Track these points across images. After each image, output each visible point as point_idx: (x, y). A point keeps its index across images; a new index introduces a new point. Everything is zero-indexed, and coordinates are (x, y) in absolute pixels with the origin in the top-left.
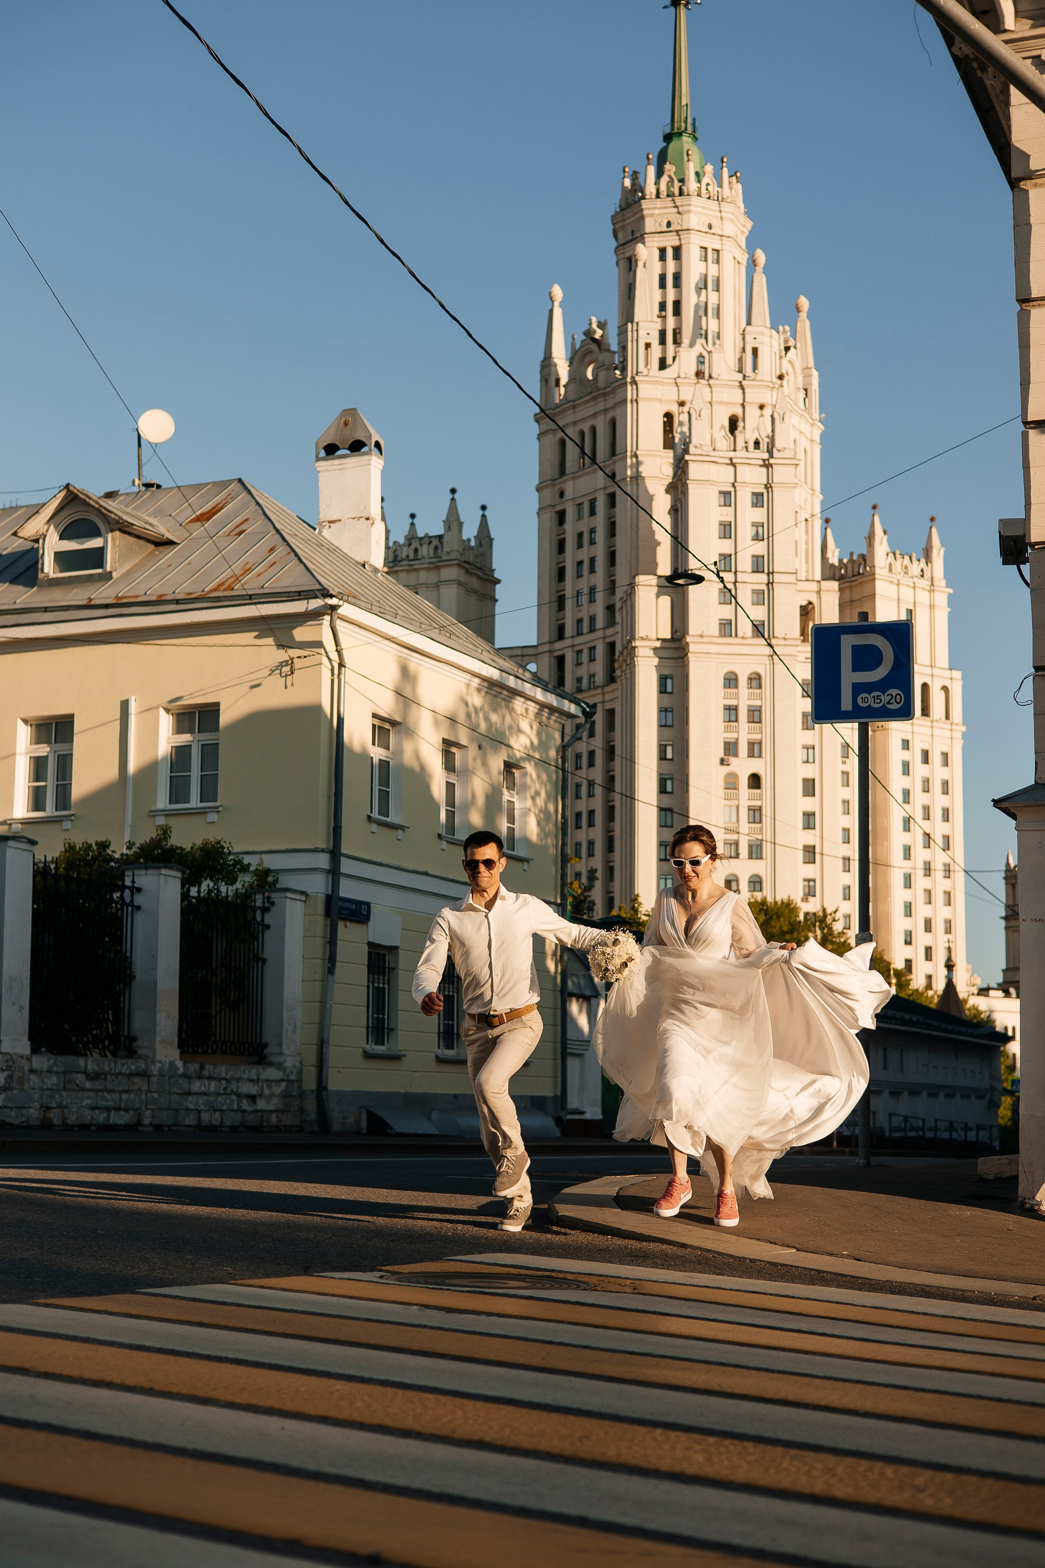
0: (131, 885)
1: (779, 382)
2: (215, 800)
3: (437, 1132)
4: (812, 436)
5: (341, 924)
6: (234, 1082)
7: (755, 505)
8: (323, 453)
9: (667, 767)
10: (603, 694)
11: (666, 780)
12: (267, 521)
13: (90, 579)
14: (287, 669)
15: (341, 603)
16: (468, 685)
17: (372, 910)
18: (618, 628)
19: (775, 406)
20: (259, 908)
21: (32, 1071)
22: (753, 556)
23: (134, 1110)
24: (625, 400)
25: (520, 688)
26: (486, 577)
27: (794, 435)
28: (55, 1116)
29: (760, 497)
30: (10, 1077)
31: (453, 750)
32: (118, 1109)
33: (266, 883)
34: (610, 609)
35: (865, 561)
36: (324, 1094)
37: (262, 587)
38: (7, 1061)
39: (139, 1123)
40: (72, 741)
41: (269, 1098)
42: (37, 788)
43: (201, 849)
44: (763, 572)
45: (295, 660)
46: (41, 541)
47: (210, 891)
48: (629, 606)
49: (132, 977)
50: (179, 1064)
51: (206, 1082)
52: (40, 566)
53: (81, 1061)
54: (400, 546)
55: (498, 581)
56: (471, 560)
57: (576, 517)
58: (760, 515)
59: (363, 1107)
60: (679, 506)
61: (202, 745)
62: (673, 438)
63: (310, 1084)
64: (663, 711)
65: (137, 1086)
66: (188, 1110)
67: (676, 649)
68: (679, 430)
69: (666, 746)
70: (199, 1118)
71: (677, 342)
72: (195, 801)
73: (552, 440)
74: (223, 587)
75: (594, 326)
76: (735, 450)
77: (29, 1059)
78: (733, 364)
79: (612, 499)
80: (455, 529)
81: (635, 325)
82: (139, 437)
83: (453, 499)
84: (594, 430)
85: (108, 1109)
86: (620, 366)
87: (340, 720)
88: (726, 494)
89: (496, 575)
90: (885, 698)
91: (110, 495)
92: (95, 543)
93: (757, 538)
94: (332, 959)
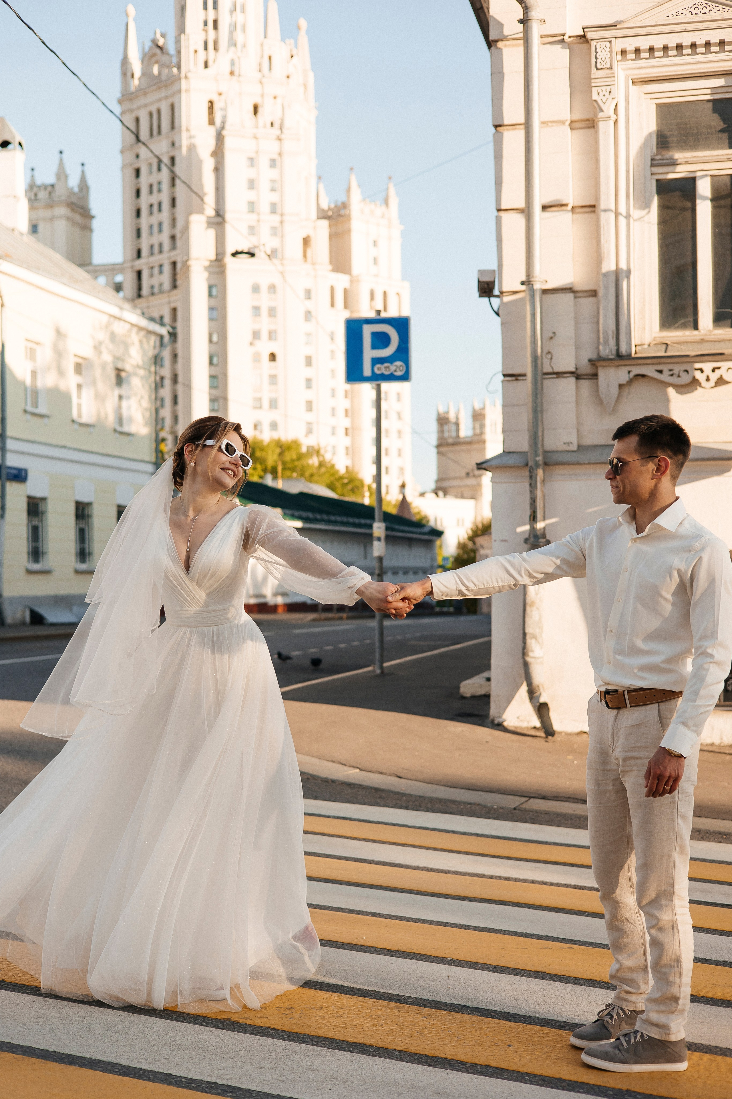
1: (287, 80)
4: (310, 118)
5: (8, 484)
7: (271, 167)
9: (214, 348)
10: (169, 296)
11: (213, 356)
15: (2, 262)
17: (29, 473)
18: (179, 251)
19: (284, 97)
22: (271, 202)
24: (181, 90)
26: (85, 214)
27: (297, 118)
29: (275, 162)
31: (81, 361)
34: (173, 238)
35: (345, 206)
36: (1, 600)
44: (278, 214)
48: (184, 237)
55: (94, 217)
56: (75, 201)
57: (148, 173)
58: (274, 174)
59: (27, 606)
60: (220, 166)
62: (215, 117)
64: (211, 309)
67: (219, 267)
68: (219, 113)
69: (213, 333)
71: (216, 49)
73: (129, 117)
75: (158, 36)
76: (257, 128)
78: (255, 65)
79: (173, 160)
80: (63, 179)
81: (186, 36)
83: (61, 158)
84: (159, 111)
86: (176, 65)
87: (3, 345)
88: (251, 159)
89: (92, 213)
90: (393, 368)
93: (273, 190)
94: (3, 508)
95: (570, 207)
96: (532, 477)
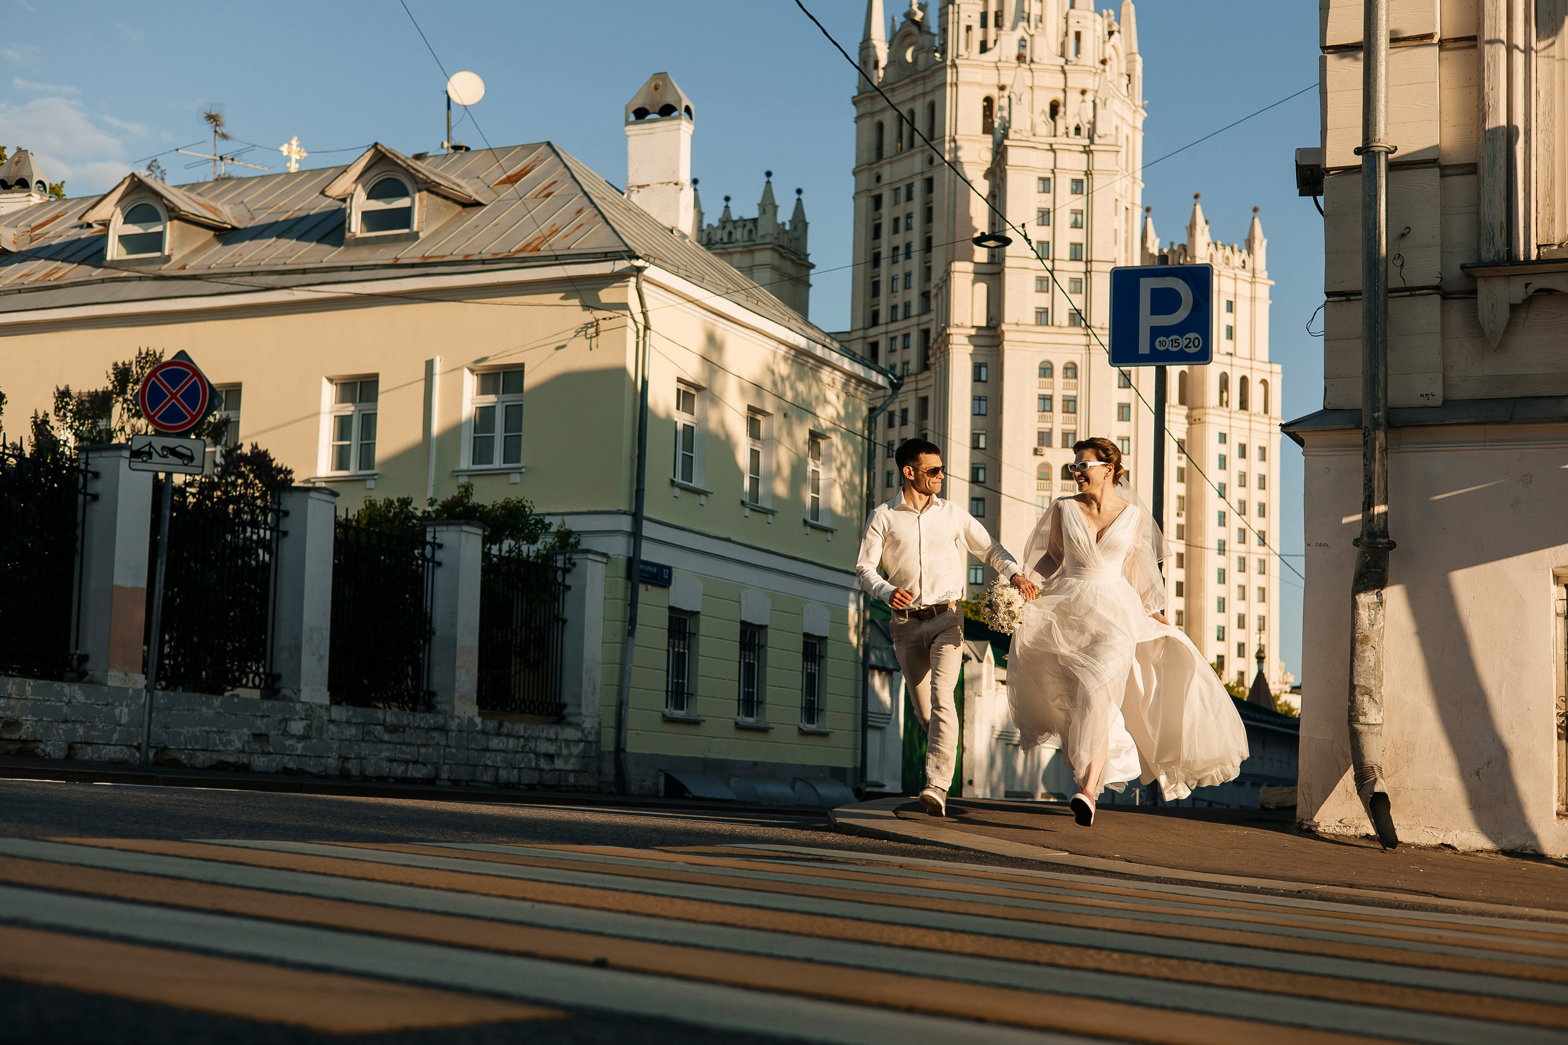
0: (432, 540)
1: (1102, 67)
2: (518, 461)
3: (735, 798)
4: (1134, 123)
5: (642, 587)
6: (533, 741)
7: (1074, 192)
8: (632, 118)
9: (980, 457)
10: (917, 381)
11: (978, 469)
12: (575, 183)
13: (397, 239)
14: (592, 331)
15: (647, 264)
16: (775, 354)
17: (674, 574)
18: (933, 315)
19: (1097, 91)
20: (560, 568)
21: (331, 721)
22: (1072, 244)
23: (432, 764)
24: (945, 84)
25: (827, 358)
26: (800, 262)
27: (1116, 121)
28: (353, 767)
29: (1080, 184)
30: (309, 726)
31: (759, 417)
32: (416, 762)
33: (568, 544)
34: (926, 296)
35: (1185, 250)
36: (622, 756)
37: (569, 248)
38: (306, 710)
39: (437, 777)
40: (376, 400)
41: (567, 759)
42: (342, 447)
43: (503, 507)
44: (1081, 260)
45: (601, 322)
46: (348, 200)
47: (510, 551)
48: (944, 293)
49: (432, 632)
50: (478, 720)
51: (505, 739)
52: (347, 225)
53: (380, 714)
54: (714, 228)
55: (813, 266)
56: (786, 244)
57: (893, 203)
58: (1079, 202)
59: (661, 771)
60: (997, 192)
61: (506, 406)
62: (993, 122)
63: (608, 745)
64: (977, 399)
65: (436, 741)
66: (486, 766)
67: (992, 337)
68: (999, 115)
69: (979, 435)
70: (497, 774)
71: (999, 25)
72: (498, 462)
73: (869, 123)
74: (529, 248)
75: (915, 7)
76: (1055, 136)
77: (328, 709)
78: (1055, 48)
79: (929, 183)
80: (770, 212)
81: (956, 7)
82: (449, 99)
83: (768, 182)
84: (912, 113)
85: (406, 762)
86: (940, 49)
87: (645, 383)
88: (1045, 181)
89: (811, 260)
90: (1183, 342)
91: (418, 157)
92: (403, 203)
93: (1075, 225)
94: (632, 621)
95: (1436, 40)
96: (1368, 445)
